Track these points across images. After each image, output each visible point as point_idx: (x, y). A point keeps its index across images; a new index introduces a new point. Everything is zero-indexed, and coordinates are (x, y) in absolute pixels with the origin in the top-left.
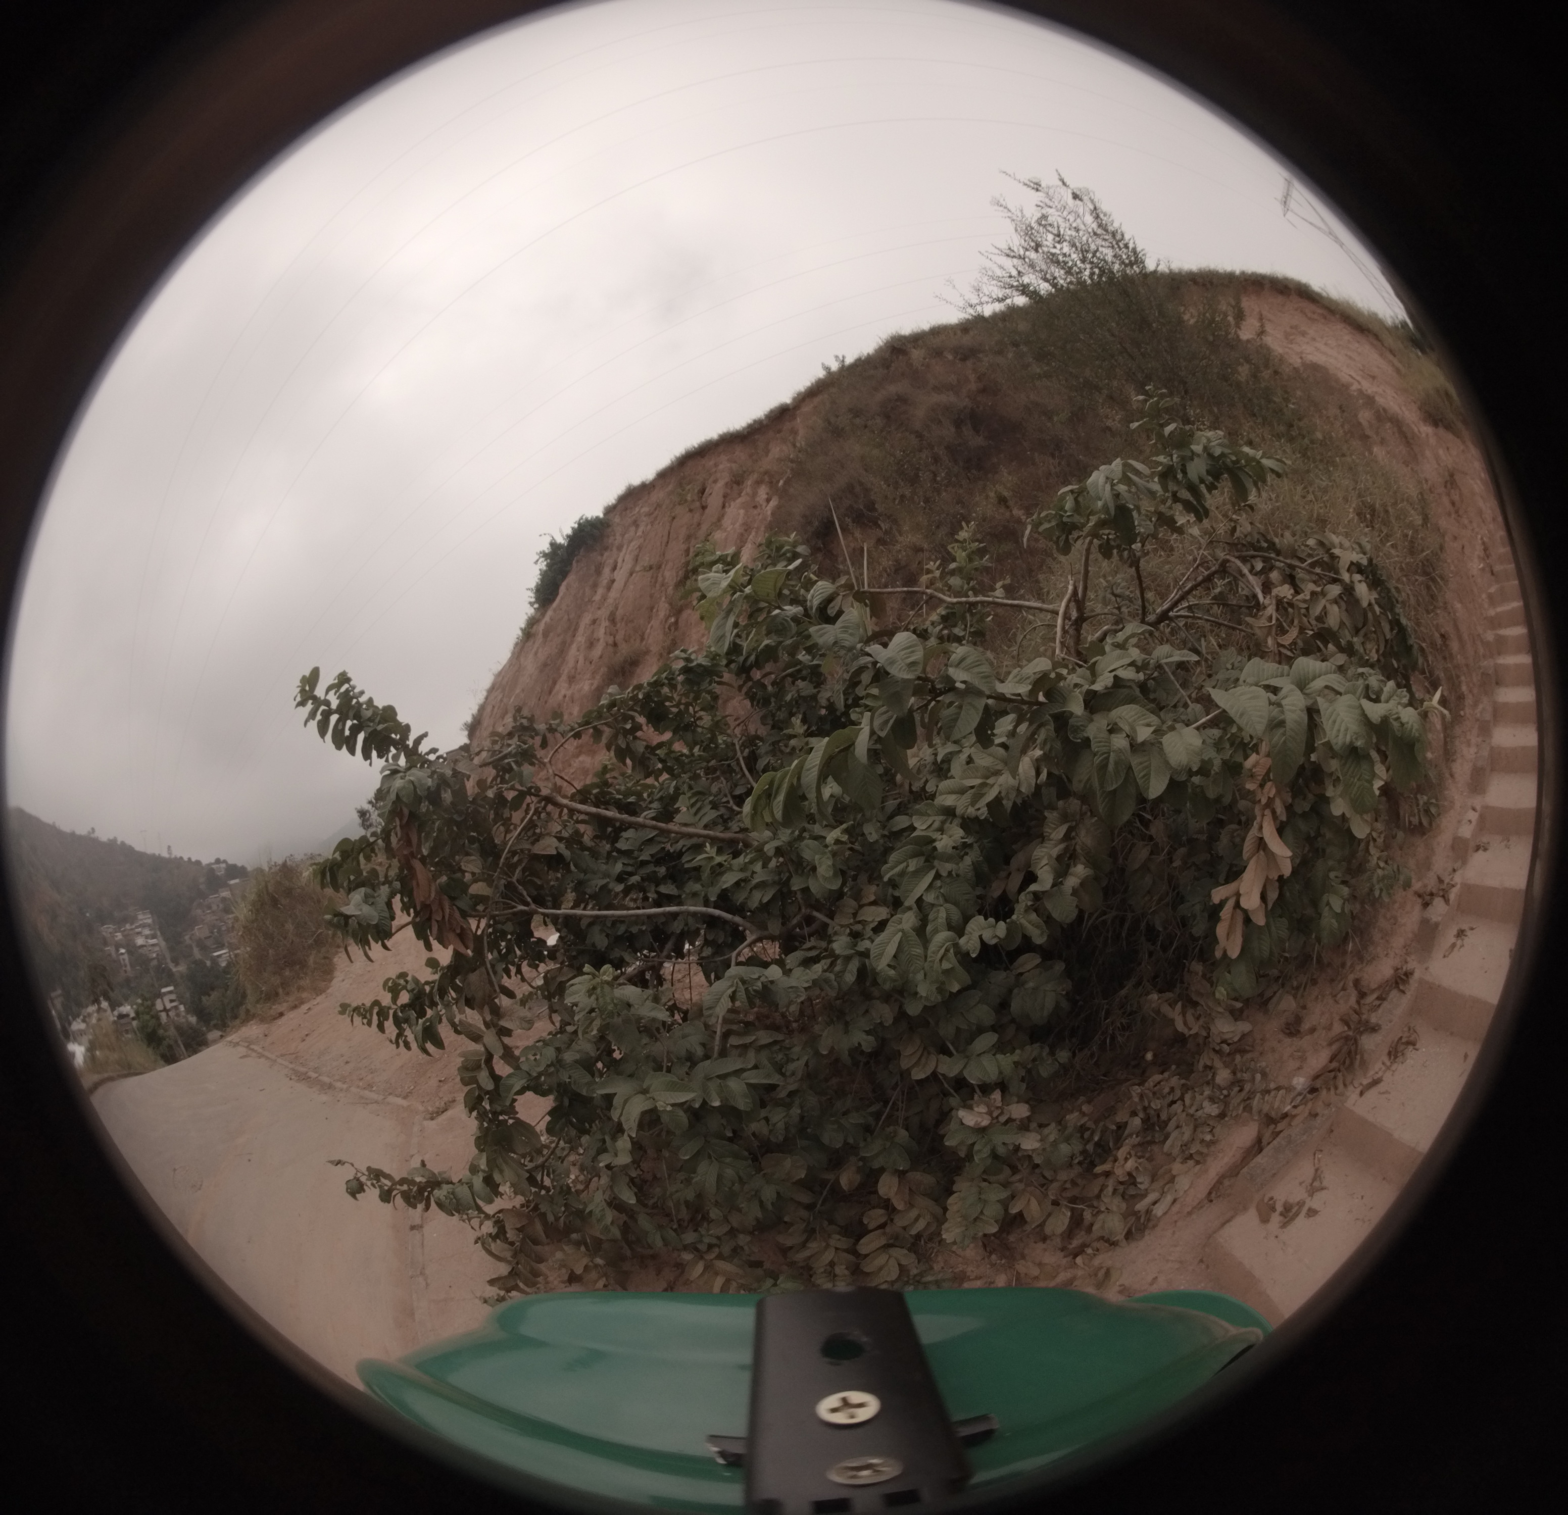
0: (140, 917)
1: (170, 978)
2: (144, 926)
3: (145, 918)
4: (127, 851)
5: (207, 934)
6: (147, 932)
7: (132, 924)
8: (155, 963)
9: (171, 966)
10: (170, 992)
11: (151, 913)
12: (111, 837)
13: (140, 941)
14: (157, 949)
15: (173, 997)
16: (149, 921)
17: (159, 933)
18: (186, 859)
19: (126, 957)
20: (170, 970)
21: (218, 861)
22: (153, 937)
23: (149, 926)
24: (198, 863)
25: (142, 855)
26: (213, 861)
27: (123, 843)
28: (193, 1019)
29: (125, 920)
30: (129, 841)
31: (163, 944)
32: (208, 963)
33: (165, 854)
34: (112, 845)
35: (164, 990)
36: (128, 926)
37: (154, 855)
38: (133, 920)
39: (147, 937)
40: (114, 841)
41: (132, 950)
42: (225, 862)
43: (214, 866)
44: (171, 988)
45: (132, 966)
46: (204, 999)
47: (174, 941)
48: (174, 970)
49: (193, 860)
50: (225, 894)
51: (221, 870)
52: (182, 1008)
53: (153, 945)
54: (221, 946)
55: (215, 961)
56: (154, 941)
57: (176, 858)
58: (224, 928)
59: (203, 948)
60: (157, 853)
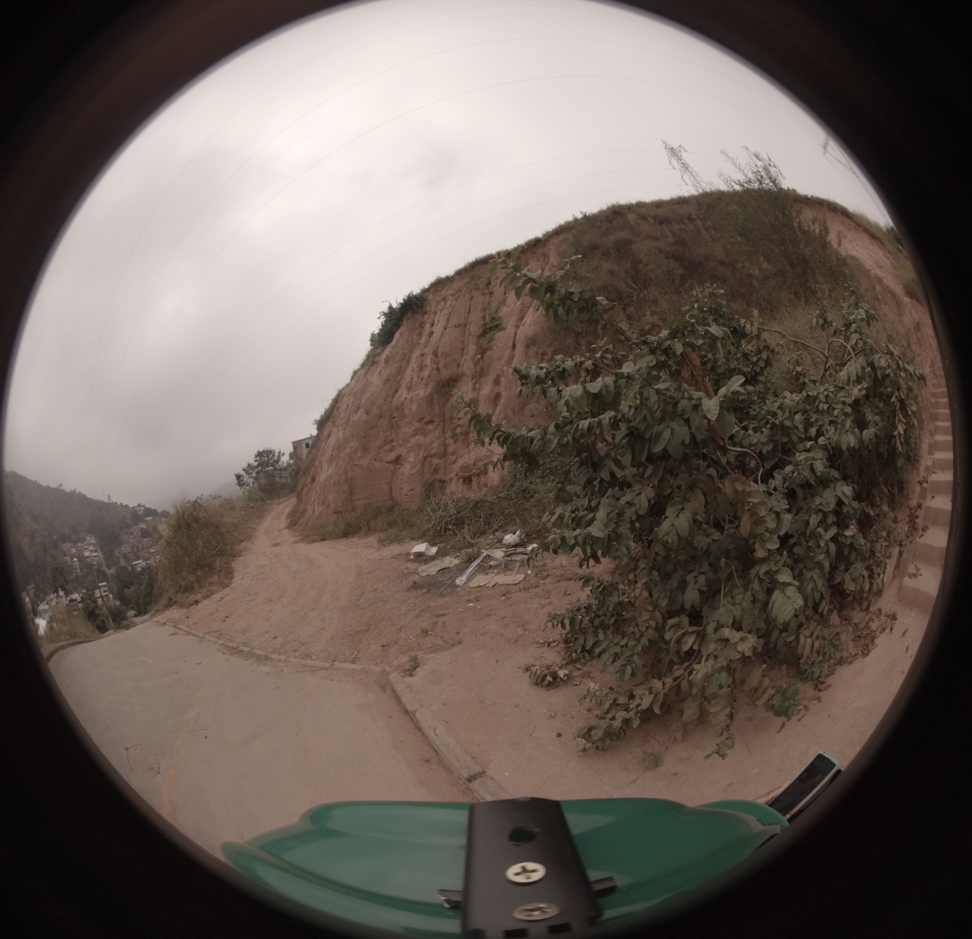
0: (88, 539)
1: (105, 577)
2: (90, 544)
3: (91, 539)
4: (82, 498)
5: (130, 550)
6: (92, 548)
7: (82, 543)
8: (96, 567)
9: (106, 569)
10: (104, 586)
11: (95, 536)
12: (73, 489)
13: (87, 554)
14: (97, 559)
15: (106, 589)
16: (94, 541)
17: (99, 549)
18: (119, 503)
19: (77, 563)
20: (105, 572)
21: (139, 506)
22: (96, 551)
23: (93, 544)
24: (127, 506)
25: (92, 501)
26: (136, 505)
27: (80, 493)
28: (118, 603)
29: (78, 540)
30: (84, 492)
31: (101, 555)
32: (130, 568)
33: (106, 500)
34: (73, 494)
35: (100, 584)
36: (80, 544)
37: (99, 500)
38: (83, 540)
39: (91, 551)
40: (75, 491)
41: (82, 559)
42: (144, 506)
43: (137, 509)
44: (105, 583)
45: (81, 569)
46: (126, 591)
47: (109, 555)
48: (107, 572)
49: (124, 504)
50: (143, 526)
51: (141, 511)
52: (111, 596)
53: (95, 556)
54: (138, 558)
55: (133, 567)
56: (96, 554)
57: (113, 503)
58: (141, 547)
59: (126, 558)
60: (101, 500)
